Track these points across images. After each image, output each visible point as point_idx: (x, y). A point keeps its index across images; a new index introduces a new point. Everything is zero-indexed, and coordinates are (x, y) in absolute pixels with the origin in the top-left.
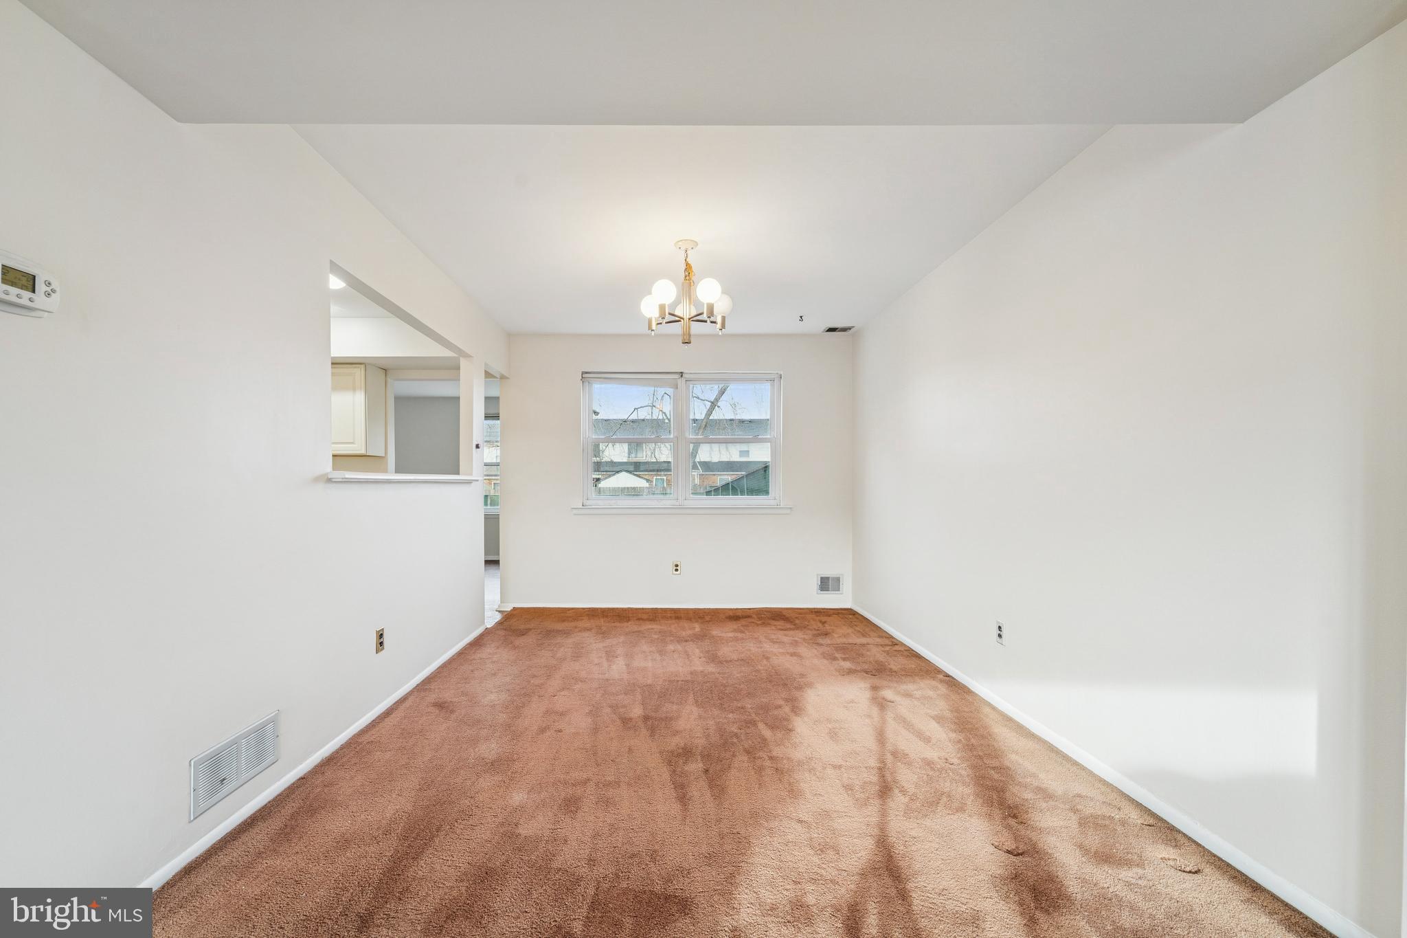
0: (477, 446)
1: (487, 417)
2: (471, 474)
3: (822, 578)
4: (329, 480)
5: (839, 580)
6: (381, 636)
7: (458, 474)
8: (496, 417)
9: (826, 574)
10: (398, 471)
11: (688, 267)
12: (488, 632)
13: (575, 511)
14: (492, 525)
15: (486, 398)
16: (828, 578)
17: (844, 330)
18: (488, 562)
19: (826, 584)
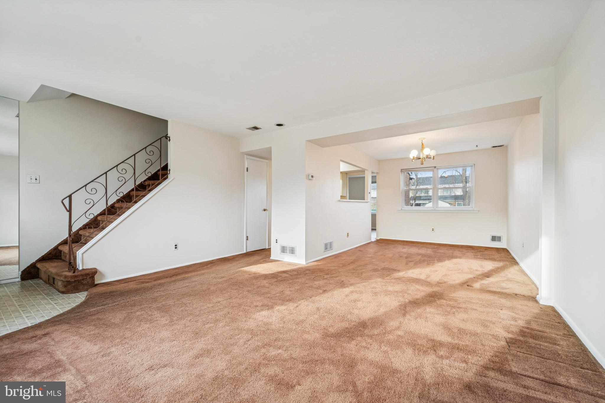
0: (369, 193)
1: (373, 183)
2: (368, 200)
3: (492, 236)
4: (340, 201)
5: (501, 238)
6: (348, 234)
7: (364, 200)
8: (375, 182)
9: (494, 235)
10: (349, 199)
11: (423, 144)
12: (372, 242)
13: (399, 211)
14: (374, 217)
15: (372, 176)
16: (495, 237)
17: (501, 146)
18: (372, 229)
19: (494, 239)
